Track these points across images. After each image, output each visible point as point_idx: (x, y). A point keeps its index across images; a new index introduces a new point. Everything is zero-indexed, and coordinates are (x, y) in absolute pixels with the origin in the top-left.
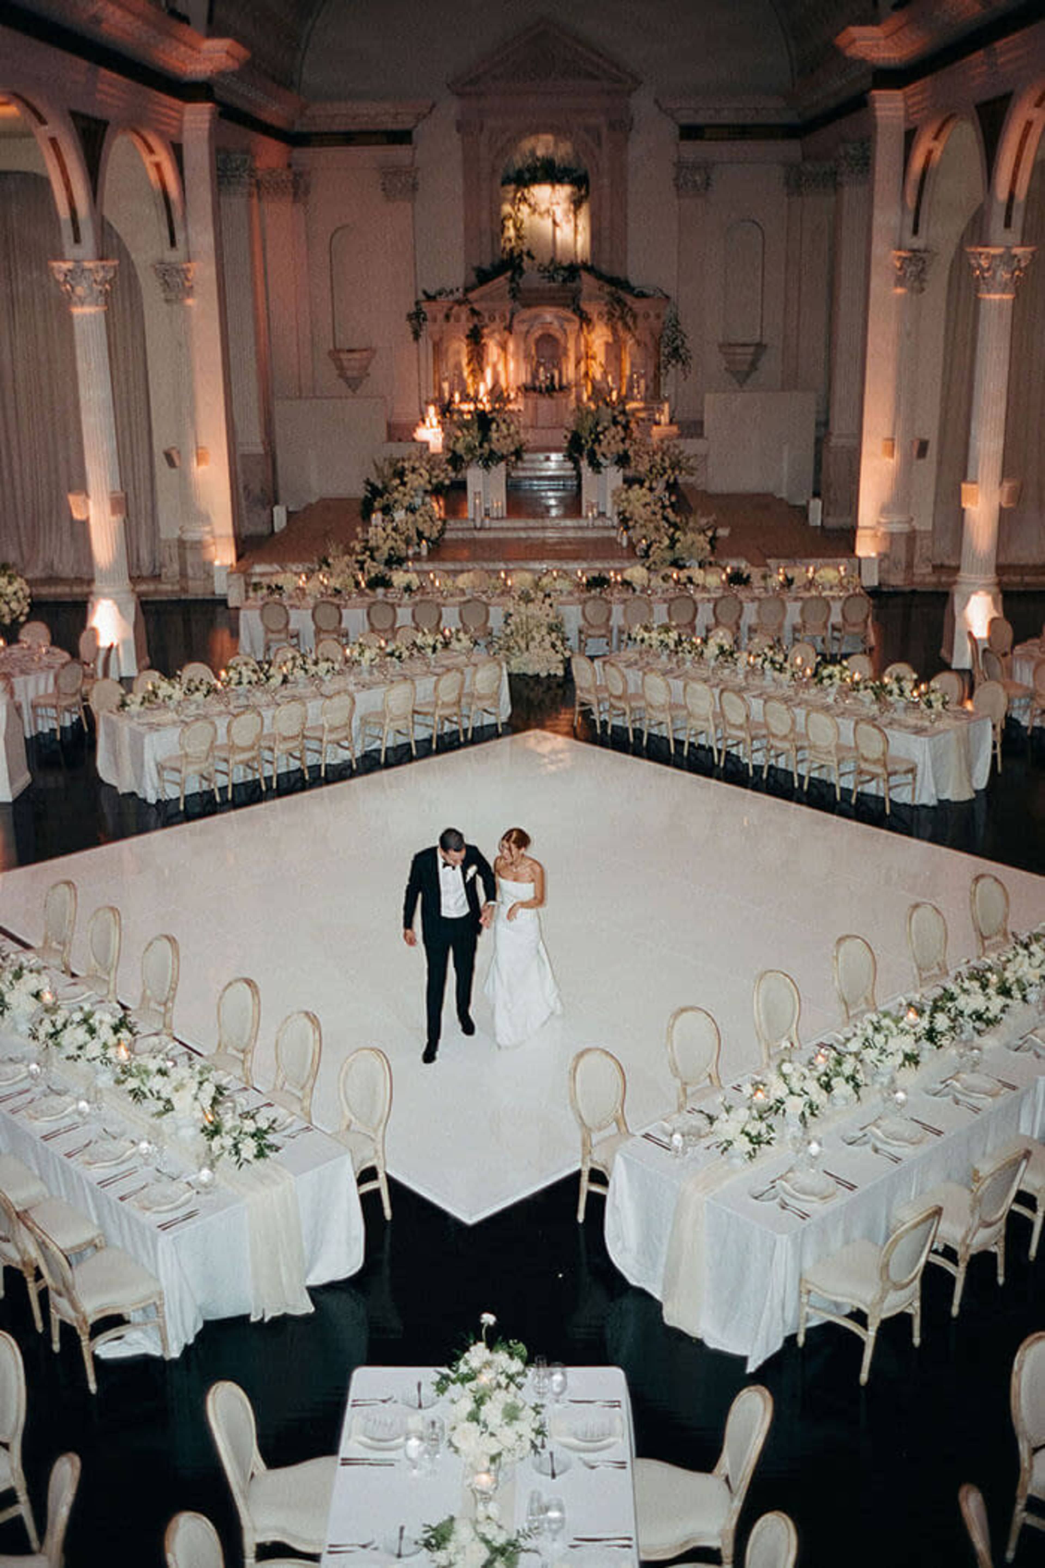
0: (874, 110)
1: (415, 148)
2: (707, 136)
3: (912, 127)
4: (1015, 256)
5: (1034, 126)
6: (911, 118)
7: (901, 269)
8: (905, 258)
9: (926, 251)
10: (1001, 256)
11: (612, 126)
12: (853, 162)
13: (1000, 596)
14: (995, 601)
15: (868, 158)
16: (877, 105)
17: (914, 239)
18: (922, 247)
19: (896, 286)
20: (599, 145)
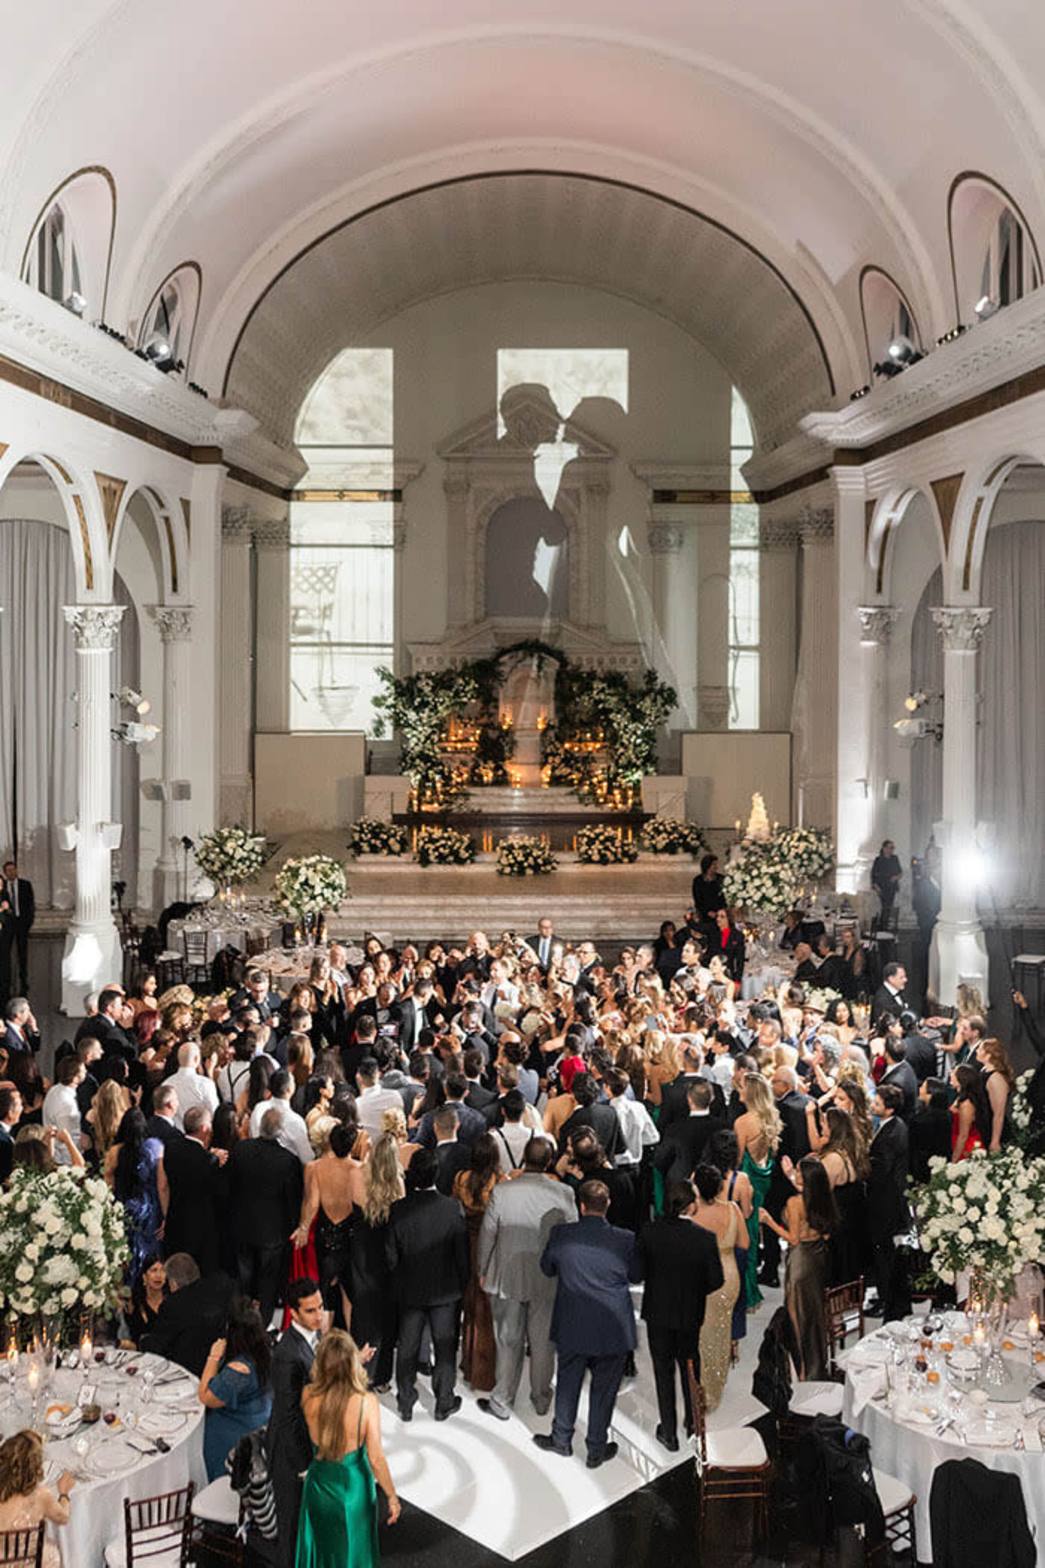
0: (836, 484)
1: (404, 505)
2: (678, 499)
3: (871, 498)
4: (975, 615)
5: (985, 502)
6: (872, 491)
7: (867, 623)
8: (871, 615)
9: (890, 607)
10: (962, 615)
11: (590, 489)
12: (817, 526)
13: (983, 934)
14: (977, 938)
15: (832, 522)
16: (839, 480)
17: (879, 597)
18: (887, 604)
19: (863, 639)
20: (579, 506)
